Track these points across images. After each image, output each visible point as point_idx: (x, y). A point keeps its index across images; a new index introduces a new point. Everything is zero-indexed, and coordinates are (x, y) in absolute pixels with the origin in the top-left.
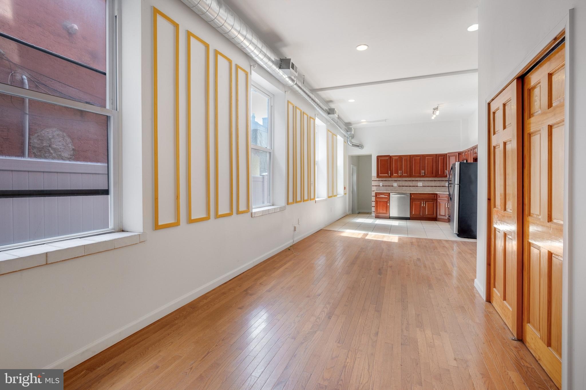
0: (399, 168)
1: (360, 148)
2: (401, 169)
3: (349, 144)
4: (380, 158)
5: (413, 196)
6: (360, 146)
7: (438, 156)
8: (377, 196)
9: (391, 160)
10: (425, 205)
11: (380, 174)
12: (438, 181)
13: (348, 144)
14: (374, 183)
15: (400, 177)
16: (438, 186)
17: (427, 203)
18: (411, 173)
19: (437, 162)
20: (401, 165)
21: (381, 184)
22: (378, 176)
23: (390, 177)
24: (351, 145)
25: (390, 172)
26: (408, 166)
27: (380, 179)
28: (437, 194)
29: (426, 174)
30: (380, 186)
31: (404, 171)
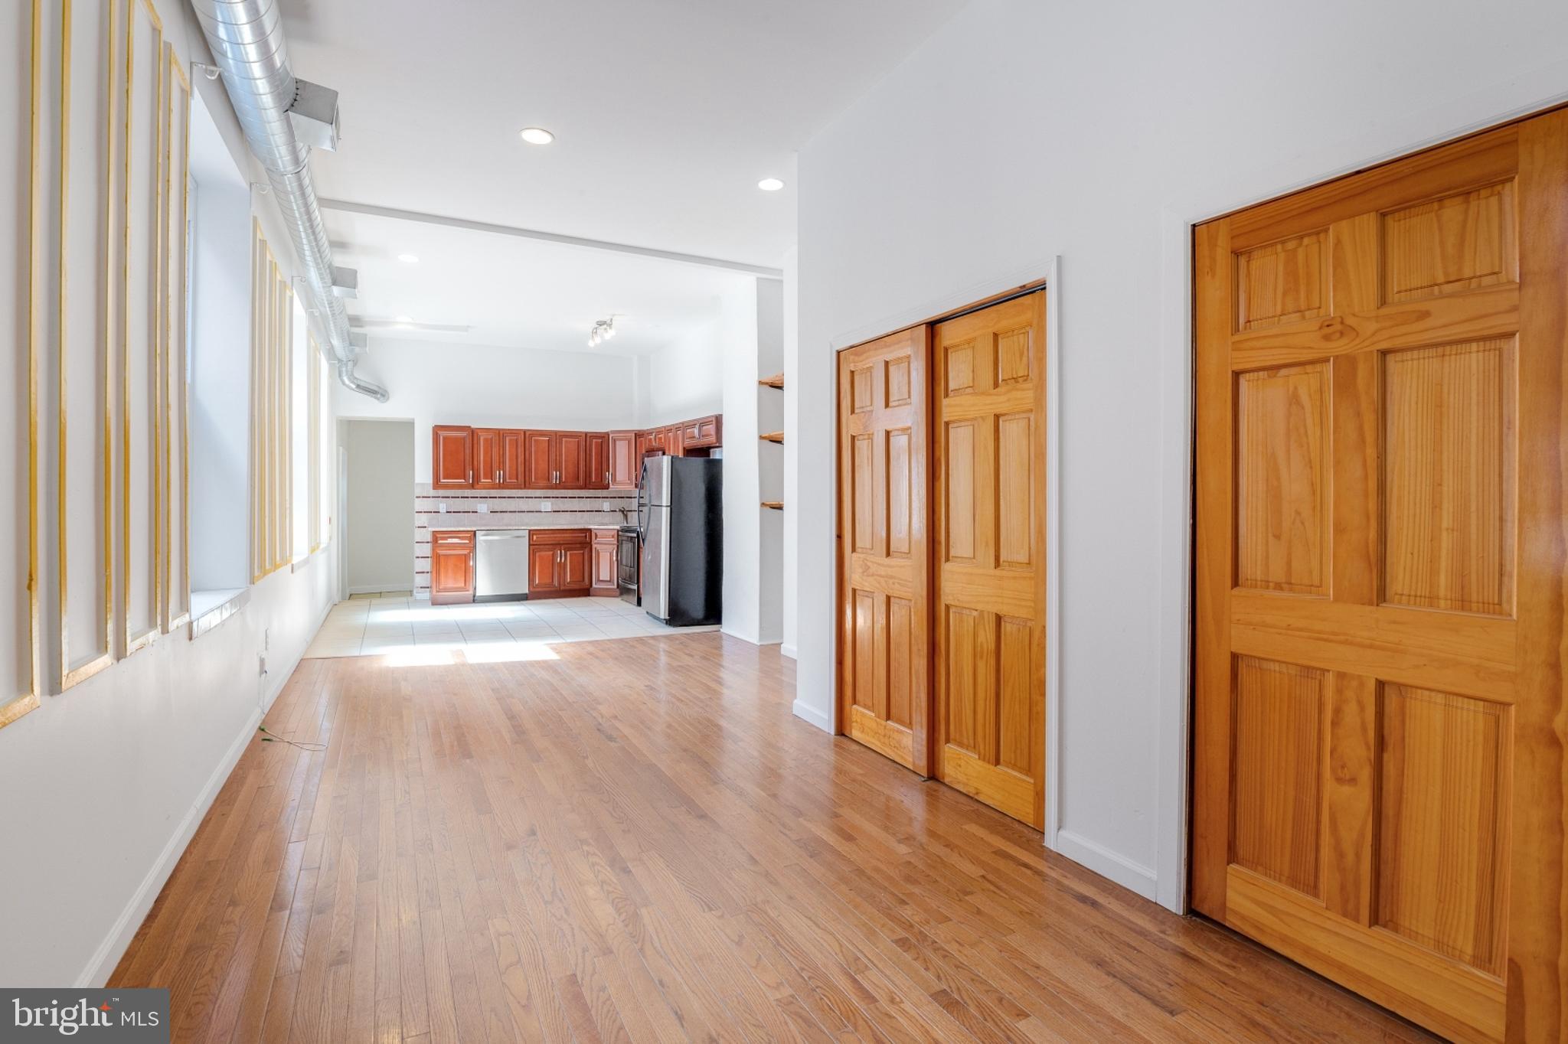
0: (495, 465)
1: (378, 399)
2: (501, 465)
3: (347, 382)
4: (443, 434)
5: (535, 537)
6: (380, 391)
7: (590, 437)
8: (440, 542)
9: (475, 442)
10: (566, 559)
11: (444, 479)
12: (587, 498)
13: (344, 383)
14: (419, 505)
15: (500, 486)
16: (588, 511)
17: (568, 553)
18: (527, 478)
19: (588, 452)
20: (501, 453)
21: (443, 507)
22: (437, 485)
23: (473, 487)
24: (354, 386)
25: (471, 472)
26: (521, 459)
27: (441, 492)
28: (590, 530)
29: (563, 480)
30: (439, 512)
31: (509, 472)
